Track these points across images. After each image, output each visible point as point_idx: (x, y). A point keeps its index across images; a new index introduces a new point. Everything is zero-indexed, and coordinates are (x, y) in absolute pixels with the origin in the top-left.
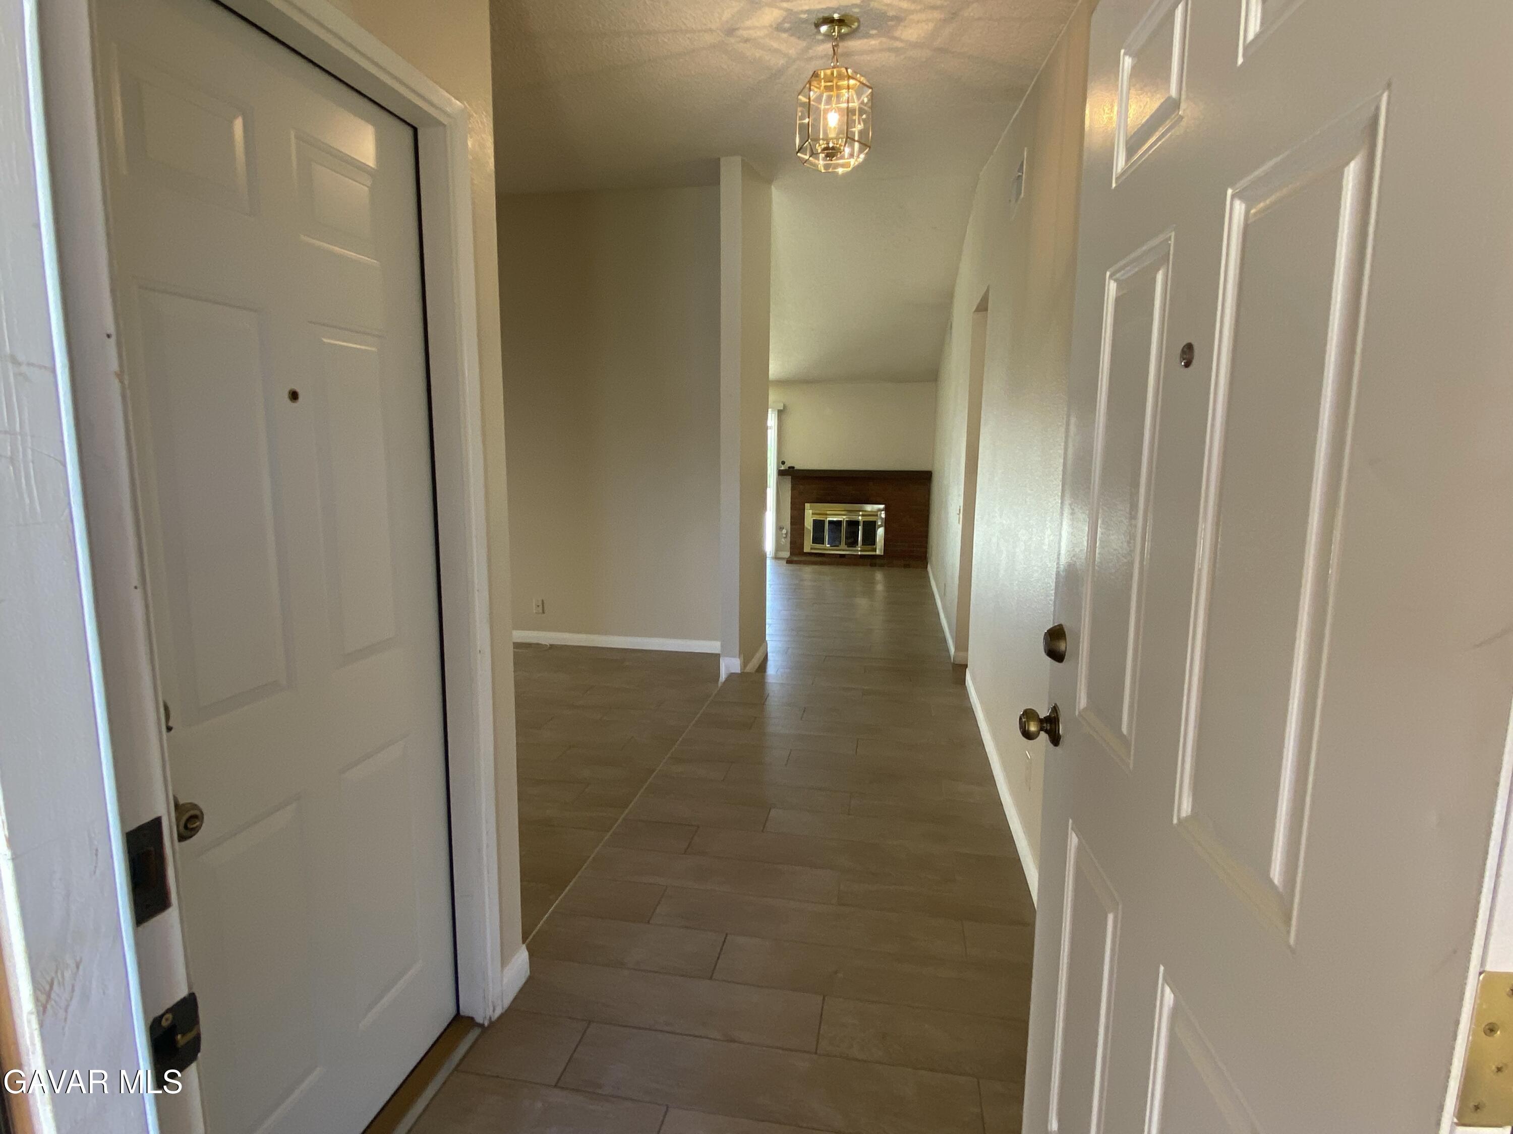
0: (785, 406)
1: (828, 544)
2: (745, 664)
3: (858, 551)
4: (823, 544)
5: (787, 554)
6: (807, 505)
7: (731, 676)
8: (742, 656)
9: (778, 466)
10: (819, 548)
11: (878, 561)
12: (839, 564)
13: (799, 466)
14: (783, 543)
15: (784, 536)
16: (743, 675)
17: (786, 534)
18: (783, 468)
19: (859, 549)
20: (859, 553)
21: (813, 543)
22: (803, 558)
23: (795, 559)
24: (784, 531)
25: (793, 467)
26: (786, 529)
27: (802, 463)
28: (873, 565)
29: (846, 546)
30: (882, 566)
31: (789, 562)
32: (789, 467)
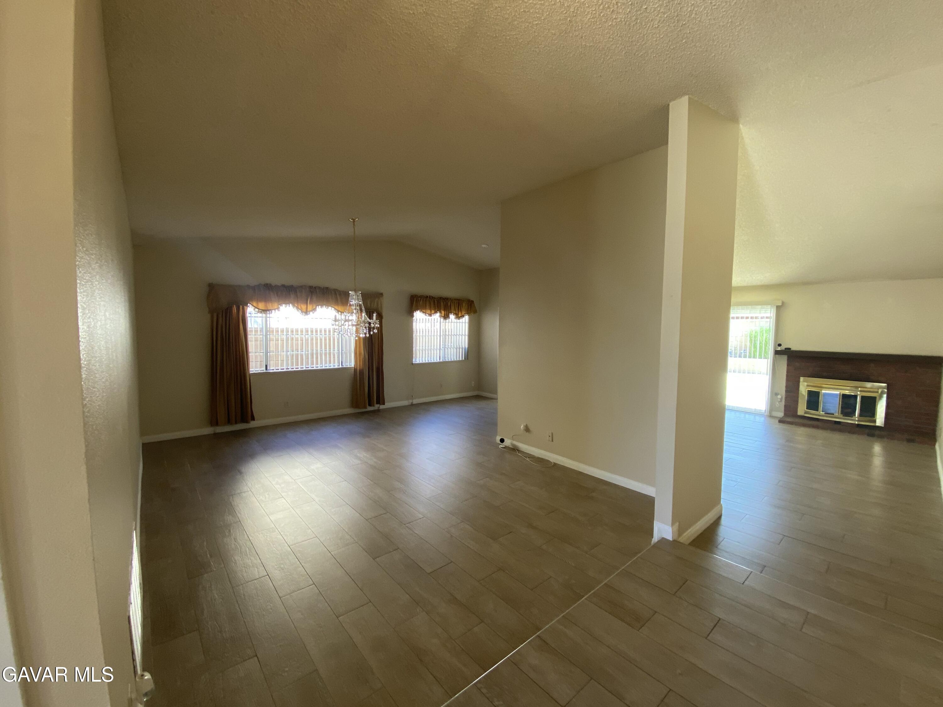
0: (783, 303)
1: (822, 412)
2: (681, 531)
3: (855, 420)
4: (818, 411)
5: (781, 414)
6: (802, 379)
7: (663, 541)
8: (677, 524)
9: (775, 347)
10: (813, 414)
11: (877, 432)
12: (833, 430)
13: (794, 348)
14: (777, 406)
15: (779, 400)
16: (675, 543)
17: (781, 399)
18: (779, 349)
19: (857, 419)
20: (857, 423)
21: (807, 409)
22: (797, 420)
23: (789, 419)
24: (779, 397)
25: (790, 349)
26: (781, 395)
27: (796, 346)
28: (871, 435)
29: (842, 415)
30: (881, 437)
31: (781, 421)
32: (786, 349)
